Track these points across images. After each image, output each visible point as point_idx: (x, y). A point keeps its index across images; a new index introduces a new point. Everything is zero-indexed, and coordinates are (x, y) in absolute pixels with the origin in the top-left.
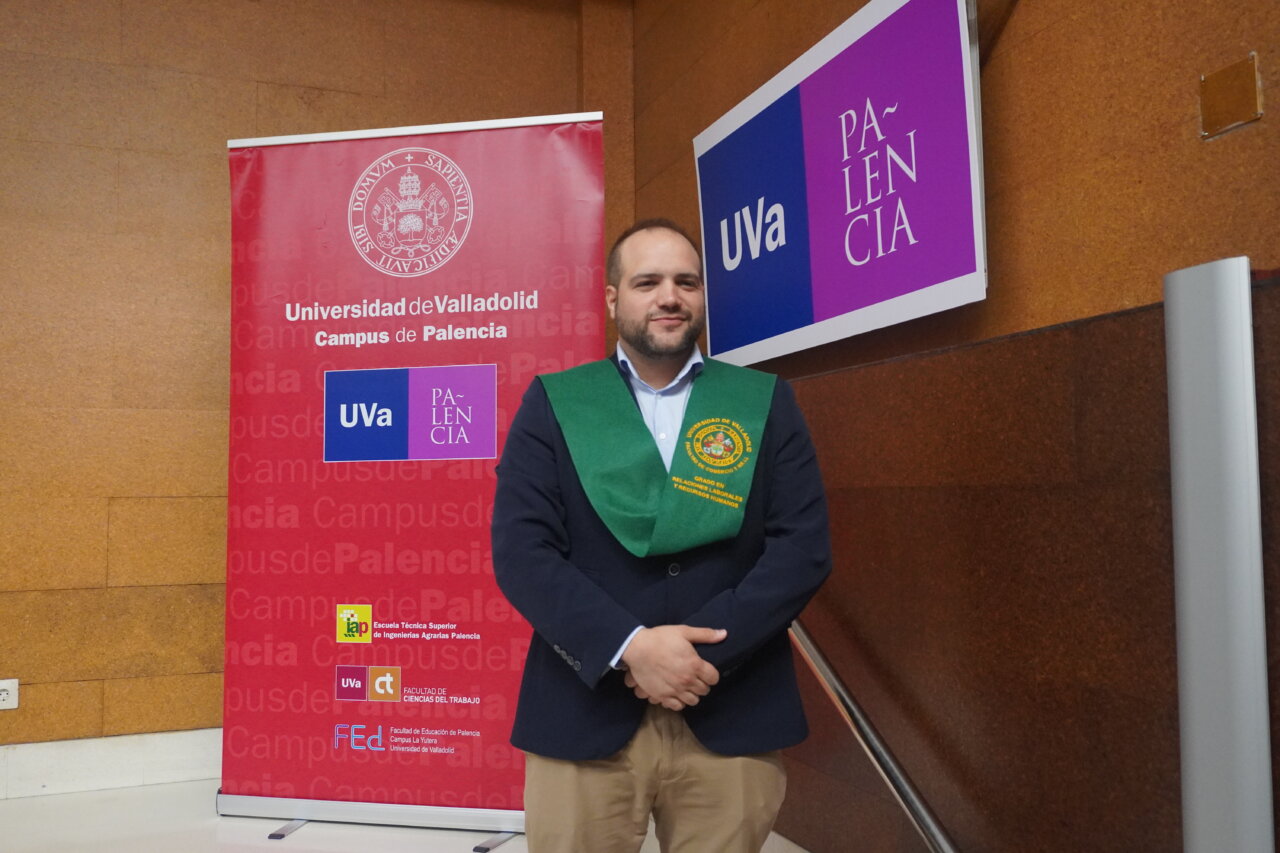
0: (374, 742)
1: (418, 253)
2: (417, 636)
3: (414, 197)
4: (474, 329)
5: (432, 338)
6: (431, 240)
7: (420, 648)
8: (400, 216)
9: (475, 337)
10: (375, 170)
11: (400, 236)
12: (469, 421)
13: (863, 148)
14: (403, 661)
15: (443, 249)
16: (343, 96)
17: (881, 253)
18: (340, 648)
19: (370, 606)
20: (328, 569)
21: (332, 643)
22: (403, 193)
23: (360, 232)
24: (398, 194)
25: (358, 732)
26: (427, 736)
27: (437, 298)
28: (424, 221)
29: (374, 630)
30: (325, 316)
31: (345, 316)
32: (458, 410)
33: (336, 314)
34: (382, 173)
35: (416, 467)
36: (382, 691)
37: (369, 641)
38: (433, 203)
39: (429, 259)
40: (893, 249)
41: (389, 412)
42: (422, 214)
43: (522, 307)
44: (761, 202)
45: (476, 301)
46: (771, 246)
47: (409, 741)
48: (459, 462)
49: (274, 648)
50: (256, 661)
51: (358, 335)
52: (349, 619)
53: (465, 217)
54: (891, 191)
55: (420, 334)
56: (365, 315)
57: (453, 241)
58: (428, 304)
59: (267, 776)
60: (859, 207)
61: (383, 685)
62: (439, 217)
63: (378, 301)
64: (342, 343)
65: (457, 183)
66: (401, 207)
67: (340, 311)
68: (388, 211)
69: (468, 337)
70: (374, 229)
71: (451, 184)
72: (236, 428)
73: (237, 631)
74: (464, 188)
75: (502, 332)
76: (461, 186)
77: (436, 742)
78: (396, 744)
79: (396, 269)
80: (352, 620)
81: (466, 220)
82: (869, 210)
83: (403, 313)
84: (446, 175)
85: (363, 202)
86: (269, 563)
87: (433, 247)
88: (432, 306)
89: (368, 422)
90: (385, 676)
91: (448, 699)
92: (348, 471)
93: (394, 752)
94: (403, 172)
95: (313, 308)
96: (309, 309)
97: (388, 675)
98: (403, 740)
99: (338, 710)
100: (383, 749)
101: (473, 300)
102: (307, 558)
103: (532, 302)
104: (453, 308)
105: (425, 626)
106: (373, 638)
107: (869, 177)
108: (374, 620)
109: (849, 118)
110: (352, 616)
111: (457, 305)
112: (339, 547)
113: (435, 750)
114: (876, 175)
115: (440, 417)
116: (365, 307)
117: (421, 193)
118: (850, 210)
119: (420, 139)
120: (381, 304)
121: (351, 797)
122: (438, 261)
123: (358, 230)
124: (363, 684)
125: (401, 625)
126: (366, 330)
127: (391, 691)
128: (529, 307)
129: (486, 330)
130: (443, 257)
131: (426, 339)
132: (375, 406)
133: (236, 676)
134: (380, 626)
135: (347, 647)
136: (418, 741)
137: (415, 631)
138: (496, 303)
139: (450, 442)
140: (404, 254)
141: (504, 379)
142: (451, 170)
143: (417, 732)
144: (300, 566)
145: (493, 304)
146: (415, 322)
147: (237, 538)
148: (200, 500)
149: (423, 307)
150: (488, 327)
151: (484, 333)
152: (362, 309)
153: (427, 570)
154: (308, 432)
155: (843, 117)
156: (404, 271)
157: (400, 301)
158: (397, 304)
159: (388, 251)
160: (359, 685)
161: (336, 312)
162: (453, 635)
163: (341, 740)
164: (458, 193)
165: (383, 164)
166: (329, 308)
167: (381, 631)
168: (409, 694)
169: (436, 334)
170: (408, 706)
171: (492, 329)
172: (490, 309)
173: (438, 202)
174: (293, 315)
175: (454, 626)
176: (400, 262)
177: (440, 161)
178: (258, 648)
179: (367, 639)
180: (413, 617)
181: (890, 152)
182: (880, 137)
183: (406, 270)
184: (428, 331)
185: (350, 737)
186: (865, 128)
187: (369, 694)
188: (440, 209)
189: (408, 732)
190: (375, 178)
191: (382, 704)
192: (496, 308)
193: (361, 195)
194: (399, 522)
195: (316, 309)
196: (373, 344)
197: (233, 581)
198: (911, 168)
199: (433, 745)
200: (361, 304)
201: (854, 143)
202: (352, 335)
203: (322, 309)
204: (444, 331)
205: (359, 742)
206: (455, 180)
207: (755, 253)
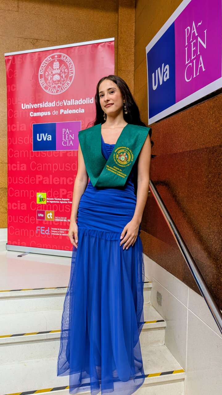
0: (47, 232)
1: (59, 87)
2: (58, 202)
3: (57, 69)
4: (75, 110)
5: (63, 113)
6: (62, 83)
7: (59, 205)
8: (53, 75)
9: (75, 113)
10: (46, 61)
11: (53, 81)
12: (73, 139)
13: (191, 40)
14: (55, 209)
15: (66, 86)
16: (44, 41)
17: (195, 76)
18: (38, 205)
19: (46, 193)
20: (34, 182)
21: (35, 204)
22: (54, 68)
23: (42, 81)
24: (53, 68)
25: (43, 229)
26: (61, 231)
27: (64, 101)
28: (60, 77)
29: (47, 200)
30: (32, 107)
31: (38, 107)
32: (70, 135)
33: (36, 107)
34: (48, 62)
35: (58, 153)
36: (49, 218)
37: (46, 203)
38: (63, 71)
39: (62, 88)
40: (198, 74)
41: (50, 136)
42: (60, 74)
43: (89, 103)
44: (163, 65)
45: (75, 101)
46: (165, 80)
47: (56, 232)
48: (70, 151)
49: (20, 204)
50: (16, 208)
51: (42, 113)
52: (40, 197)
53: (72, 75)
54: (199, 53)
55: (59, 112)
56: (44, 107)
57: (69, 82)
58: (61, 103)
59: (19, 240)
60: (189, 61)
61: (49, 216)
62: (65, 75)
63: (47, 102)
64: (37, 115)
65: (70, 64)
66: (54, 72)
67: (37, 105)
68: (50, 74)
69: (73, 113)
70: (46, 79)
71: (68, 64)
72: (9, 141)
73: (10, 200)
74: (72, 66)
75: (83, 111)
76: (71, 65)
77: (64, 232)
78: (53, 233)
79: (52, 92)
80: (41, 197)
81: (72, 76)
82: (192, 61)
83: (54, 106)
84: (67, 61)
85: (43, 71)
86: (18, 181)
87: (63, 85)
88: (63, 103)
89: (45, 139)
90: (50, 213)
91: (67, 220)
92: (39, 154)
93: (52, 235)
94: (54, 61)
95: (29, 105)
96: (28, 105)
97: (51, 213)
98: (55, 232)
99: (37, 223)
100: (49, 234)
101: (74, 101)
102: (29, 180)
103: (92, 101)
104: (69, 104)
105: (61, 199)
106: (47, 203)
107: (193, 50)
108: (47, 197)
109: (188, 29)
110: (41, 196)
111: (70, 103)
112: (37, 176)
113: (63, 235)
114: (195, 48)
115: (65, 138)
116: (44, 104)
117: (60, 67)
118: (187, 63)
119: (59, 50)
120: (48, 103)
121: (41, 247)
122: (64, 89)
123: (41, 80)
124: (44, 215)
125: (54, 199)
126: (44, 111)
127: (51, 218)
128: (91, 103)
129: (78, 110)
130: (66, 88)
131: (61, 113)
132: (47, 134)
133: (10, 212)
134: (49, 199)
135: (40, 205)
136: (59, 232)
137: (58, 201)
138: (81, 102)
139: (68, 145)
140: (55, 87)
141: (83, 126)
142: (68, 59)
143: (59, 229)
144: (27, 181)
145: (80, 102)
146: (58, 108)
147: (10, 173)
148: (4, 164)
149: (60, 104)
150: (79, 109)
151: (78, 111)
152: (43, 105)
153: (61, 183)
154: (28, 142)
155: (186, 30)
156: (55, 93)
157: (54, 102)
158: (53, 103)
159: (50, 86)
160: (43, 216)
161: (36, 106)
162: (69, 202)
163: (38, 231)
164: (70, 67)
165: (49, 59)
166: (33, 105)
167: (49, 200)
168: (56, 219)
169: (64, 112)
170: (56, 222)
171: (80, 110)
172: (79, 104)
173: (64, 70)
174: (24, 107)
175: (69, 200)
176: (54, 90)
177: (65, 57)
178: (16, 204)
179: (45, 203)
180: (58, 196)
181: (199, 39)
182: (196, 34)
183: (55, 92)
184: (62, 111)
185: (40, 231)
186: (192, 32)
187: (45, 218)
188: (65, 73)
189: (56, 229)
190: (46, 63)
191: (49, 221)
192: (81, 103)
193: (42, 69)
194: (53, 169)
195: (30, 105)
196: (46, 115)
197: (9, 186)
198: (205, 44)
199: (63, 233)
200: (43, 103)
201: (189, 38)
202: (40, 113)
203: (32, 105)
204: (66, 111)
205: (43, 232)
206: (69, 63)
207: (161, 83)
